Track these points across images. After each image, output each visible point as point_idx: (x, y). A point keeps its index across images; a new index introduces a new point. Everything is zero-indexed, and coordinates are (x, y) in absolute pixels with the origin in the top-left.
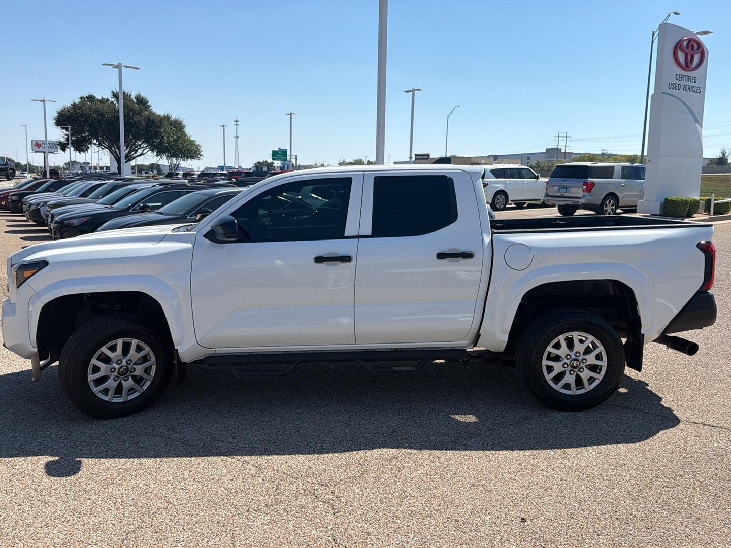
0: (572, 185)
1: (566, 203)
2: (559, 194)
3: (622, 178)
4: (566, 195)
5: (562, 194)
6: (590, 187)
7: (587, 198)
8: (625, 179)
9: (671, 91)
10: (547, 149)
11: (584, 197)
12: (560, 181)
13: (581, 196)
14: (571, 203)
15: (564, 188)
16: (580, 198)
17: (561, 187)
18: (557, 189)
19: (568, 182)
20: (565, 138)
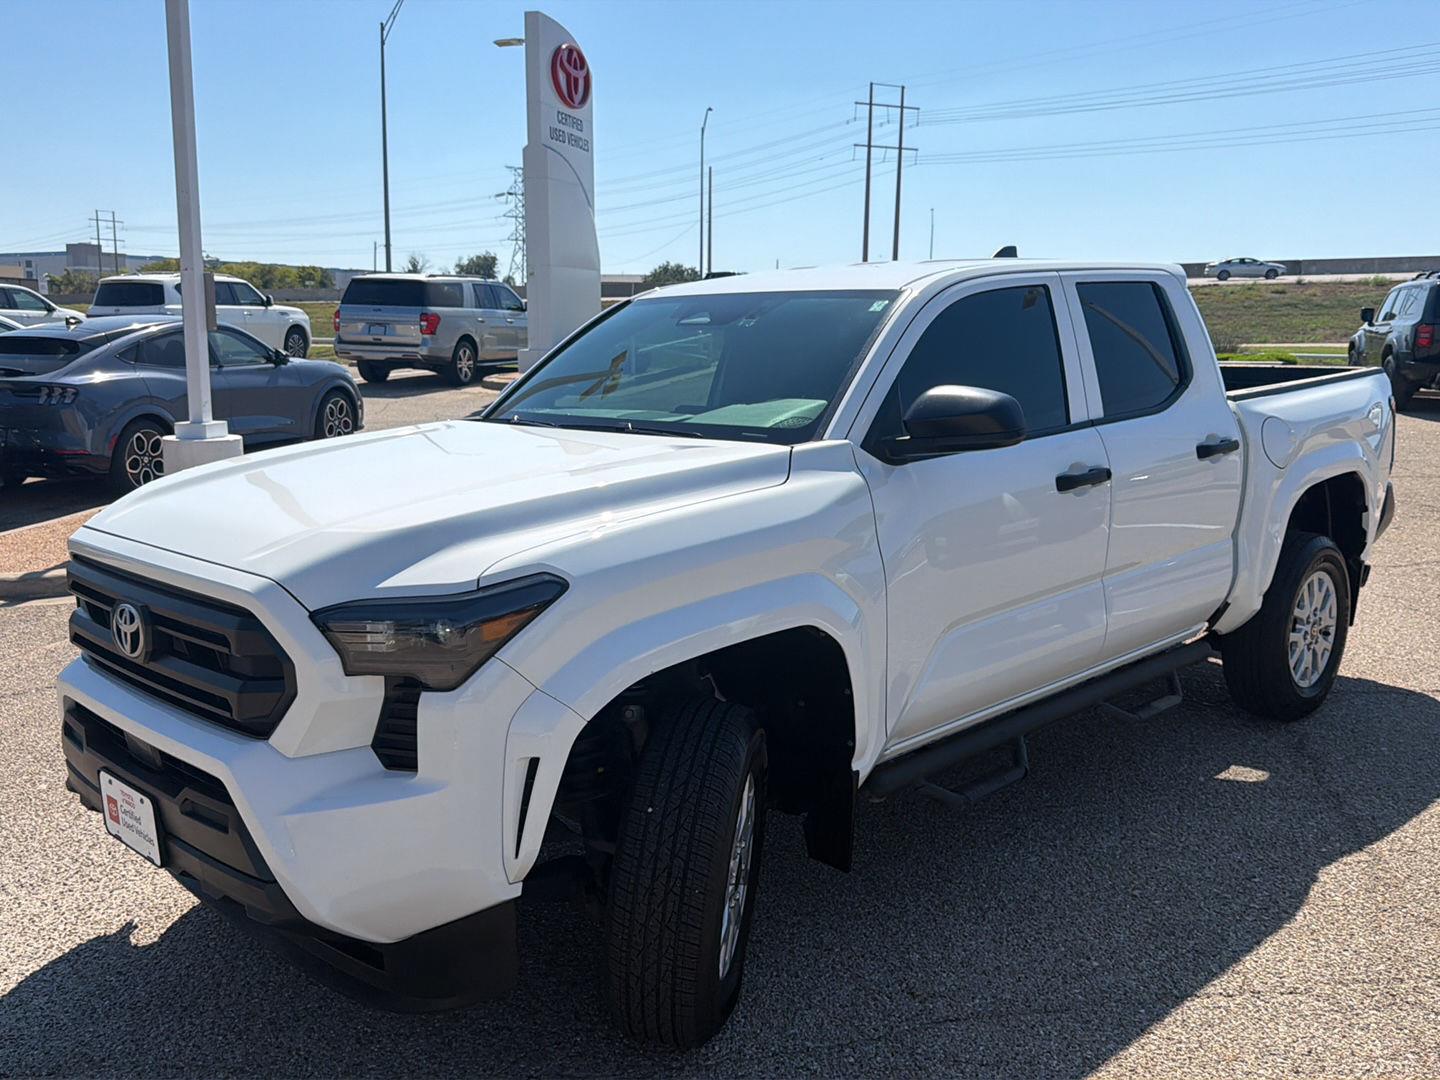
0: (397, 319)
1: (389, 355)
2: (370, 338)
3: (476, 307)
4: (385, 339)
5: (376, 337)
6: (432, 325)
7: (430, 346)
8: (480, 307)
9: (555, 144)
10: (69, 246)
11: (424, 342)
12: (371, 313)
13: (419, 342)
14: (400, 356)
15: (379, 324)
16: (417, 346)
17: (371, 324)
18: (364, 328)
19: (387, 313)
20: (111, 225)
